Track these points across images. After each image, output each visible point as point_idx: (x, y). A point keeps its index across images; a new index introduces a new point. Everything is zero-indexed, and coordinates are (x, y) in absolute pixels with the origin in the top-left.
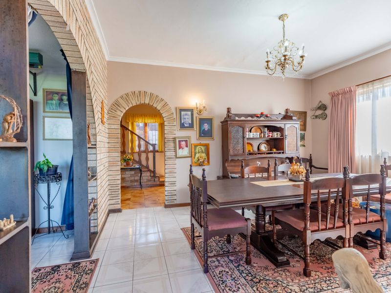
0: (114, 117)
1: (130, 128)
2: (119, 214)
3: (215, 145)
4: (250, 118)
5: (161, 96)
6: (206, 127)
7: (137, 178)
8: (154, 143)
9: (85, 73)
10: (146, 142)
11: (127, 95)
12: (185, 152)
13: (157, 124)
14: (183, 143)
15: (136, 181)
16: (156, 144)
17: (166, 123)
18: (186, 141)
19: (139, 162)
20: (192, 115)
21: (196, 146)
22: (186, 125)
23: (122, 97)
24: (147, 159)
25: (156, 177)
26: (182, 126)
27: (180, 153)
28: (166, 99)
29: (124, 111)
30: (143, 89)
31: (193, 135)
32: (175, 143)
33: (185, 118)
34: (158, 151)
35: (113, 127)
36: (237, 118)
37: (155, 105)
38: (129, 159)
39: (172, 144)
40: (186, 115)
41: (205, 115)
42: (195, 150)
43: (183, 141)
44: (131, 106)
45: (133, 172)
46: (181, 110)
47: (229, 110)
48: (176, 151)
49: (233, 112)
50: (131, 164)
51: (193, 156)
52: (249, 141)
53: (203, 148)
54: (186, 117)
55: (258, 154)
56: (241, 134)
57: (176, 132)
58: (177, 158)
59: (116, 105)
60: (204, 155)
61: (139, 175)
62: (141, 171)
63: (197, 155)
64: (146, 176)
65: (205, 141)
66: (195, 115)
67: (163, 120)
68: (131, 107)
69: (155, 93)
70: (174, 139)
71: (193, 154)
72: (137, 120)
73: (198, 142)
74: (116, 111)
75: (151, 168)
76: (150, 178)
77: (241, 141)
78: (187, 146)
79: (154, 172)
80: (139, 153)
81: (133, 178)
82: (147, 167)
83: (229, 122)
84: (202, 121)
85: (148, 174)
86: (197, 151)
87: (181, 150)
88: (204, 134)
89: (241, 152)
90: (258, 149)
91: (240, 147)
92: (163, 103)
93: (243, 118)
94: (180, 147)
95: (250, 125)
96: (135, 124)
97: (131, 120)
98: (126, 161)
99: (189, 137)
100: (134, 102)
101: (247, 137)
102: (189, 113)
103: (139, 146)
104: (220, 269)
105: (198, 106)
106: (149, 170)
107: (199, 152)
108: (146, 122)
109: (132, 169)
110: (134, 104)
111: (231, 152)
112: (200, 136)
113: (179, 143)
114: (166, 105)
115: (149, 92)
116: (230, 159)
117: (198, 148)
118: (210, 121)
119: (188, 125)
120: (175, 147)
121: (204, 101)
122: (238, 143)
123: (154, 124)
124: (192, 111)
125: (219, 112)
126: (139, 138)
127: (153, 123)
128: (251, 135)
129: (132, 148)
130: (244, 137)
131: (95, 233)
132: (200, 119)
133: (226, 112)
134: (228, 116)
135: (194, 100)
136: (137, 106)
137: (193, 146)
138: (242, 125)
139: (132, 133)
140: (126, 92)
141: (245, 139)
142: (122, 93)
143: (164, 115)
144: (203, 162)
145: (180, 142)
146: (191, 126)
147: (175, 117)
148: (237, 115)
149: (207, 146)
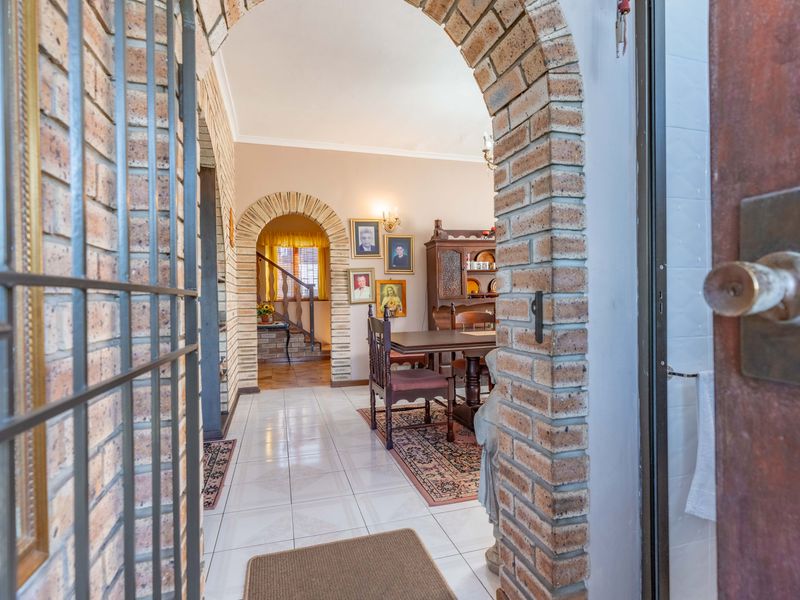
0: (245, 235)
1: (267, 256)
2: (256, 395)
3: (415, 283)
4: (473, 238)
5: (324, 201)
6: (400, 252)
7: (281, 345)
8: (311, 282)
9: (214, 169)
10: (297, 280)
11: (268, 198)
12: (365, 294)
13: (316, 250)
14: (362, 280)
15: (280, 351)
16: (314, 285)
17: (332, 246)
18: (367, 276)
19: (285, 317)
20: (377, 231)
21: (383, 284)
22: (366, 249)
23: (259, 203)
24: (299, 311)
25: (315, 343)
26: (360, 251)
27: (357, 295)
28: (333, 207)
29: (263, 225)
30: (294, 190)
31: (378, 266)
32: (348, 279)
33: (364, 238)
34: (317, 299)
35: (245, 251)
36: (451, 238)
37: (314, 216)
38: (267, 312)
39: (343, 281)
40: (367, 232)
41: (398, 232)
42: (382, 290)
43: (361, 275)
44: (273, 216)
45: (273, 335)
46: (358, 224)
47: (438, 224)
48: (349, 293)
49: (445, 226)
50: (271, 320)
51: (379, 300)
52: (472, 277)
53: (395, 288)
54: (366, 235)
55: (487, 297)
56: (457, 263)
57: (349, 261)
58: (351, 304)
59: (250, 214)
60: (397, 300)
61: (285, 339)
62: (288, 332)
63: (386, 300)
64: (297, 341)
65: (398, 276)
66: (382, 232)
67: (328, 241)
68: (274, 220)
69: (315, 196)
70: (347, 272)
71: (379, 297)
72: (279, 242)
73: (387, 278)
74: (249, 225)
75: (306, 327)
76: (304, 345)
77: (457, 275)
78: (368, 285)
79: (311, 334)
80: (285, 302)
81: (273, 346)
82: (299, 326)
83: (437, 244)
84: (393, 242)
85: (301, 338)
86: (385, 292)
87: (358, 290)
88: (397, 264)
89: (457, 293)
90: (489, 289)
91: (456, 285)
92: (327, 212)
93: (462, 238)
94: (357, 286)
95: (472, 249)
96: (276, 248)
97: (268, 242)
98: (262, 314)
99: (371, 270)
100: (280, 211)
101: (469, 268)
102: (372, 229)
103: (285, 288)
104: (410, 446)
105: (387, 217)
106: (303, 332)
107: (388, 295)
108: (297, 245)
109: (271, 329)
110: (280, 214)
111: (441, 293)
112: (390, 267)
113: (355, 280)
114: (332, 214)
115: (304, 193)
116: (439, 305)
117: (387, 288)
118: (406, 242)
119: (370, 250)
120: (348, 286)
121: (396, 209)
122: (451, 279)
123: (309, 250)
124: (376, 225)
125: (421, 228)
126: (285, 273)
127: (309, 248)
128: (475, 266)
129: (272, 293)
130: (462, 269)
131: (225, 414)
132: (390, 238)
133: (433, 227)
134: (437, 234)
135: (380, 207)
136: (284, 218)
137: (378, 285)
138: (459, 249)
139: (272, 264)
140: (266, 194)
141: (465, 273)
142: (260, 195)
143: (329, 232)
144: (395, 311)
145: (355, 276)
146: (375, 250)
147: (348, 236)
148: (450, 232)
149: (402, 285)
